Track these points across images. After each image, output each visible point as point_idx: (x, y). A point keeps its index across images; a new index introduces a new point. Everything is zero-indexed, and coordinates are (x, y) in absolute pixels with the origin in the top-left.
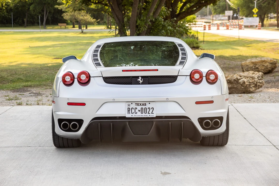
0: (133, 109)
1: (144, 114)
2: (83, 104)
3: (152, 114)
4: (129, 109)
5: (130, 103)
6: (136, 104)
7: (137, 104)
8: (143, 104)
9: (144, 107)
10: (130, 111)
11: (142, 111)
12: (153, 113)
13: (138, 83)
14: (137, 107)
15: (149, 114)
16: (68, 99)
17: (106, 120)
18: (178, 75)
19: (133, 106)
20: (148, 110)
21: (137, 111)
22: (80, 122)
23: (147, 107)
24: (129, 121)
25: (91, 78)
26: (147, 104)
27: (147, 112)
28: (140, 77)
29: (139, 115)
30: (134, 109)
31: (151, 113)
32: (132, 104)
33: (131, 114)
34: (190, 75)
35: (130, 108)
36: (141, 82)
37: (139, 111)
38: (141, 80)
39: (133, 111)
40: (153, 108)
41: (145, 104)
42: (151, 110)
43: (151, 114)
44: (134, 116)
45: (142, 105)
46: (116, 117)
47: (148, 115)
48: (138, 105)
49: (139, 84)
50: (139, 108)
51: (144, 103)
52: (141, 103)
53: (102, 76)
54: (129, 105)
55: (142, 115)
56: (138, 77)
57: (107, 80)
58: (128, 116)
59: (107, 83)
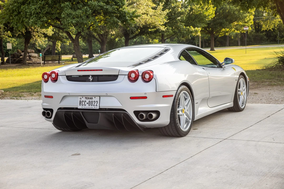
1: (90, 106)
2: (52, 97)
3: (96, 107)
5: (81, 97)
6: (86, 98)
9: (91, 100)
10: (81, 104)
11: (89, 103)
14: (86, 100)
15: (94, 107)
18: (118, 75)
19: (84, 99)
20: (94, 103)
21: (86, 103)
23: (93, 100)
24: (82, 111)
25: (58, 76)
26: (93, 97)
27: (93, 105)
28: (91, 76)
29: (87, 107)
31: (95, 106)
32: (83, 97)
33: (82, 106)
34: (128, 75)
36: (91, 79)
37: (87, 103)
38: (91, 78)
39: (83, 103)
41: (92, 98)
42: (96, 103)
43: (95, 107)
44: (84, 107)
45: (89, 98)
46: (74, 108)
47: (93, 107)
49: (90, 82)
50: (87, 101)
52: (89, 97)
53: (65, 75)
54: (81, 99)
55: (89, 107)
56: (90, 75)
57: (70, 78)
58: (80, 107)
59: (69, 80)
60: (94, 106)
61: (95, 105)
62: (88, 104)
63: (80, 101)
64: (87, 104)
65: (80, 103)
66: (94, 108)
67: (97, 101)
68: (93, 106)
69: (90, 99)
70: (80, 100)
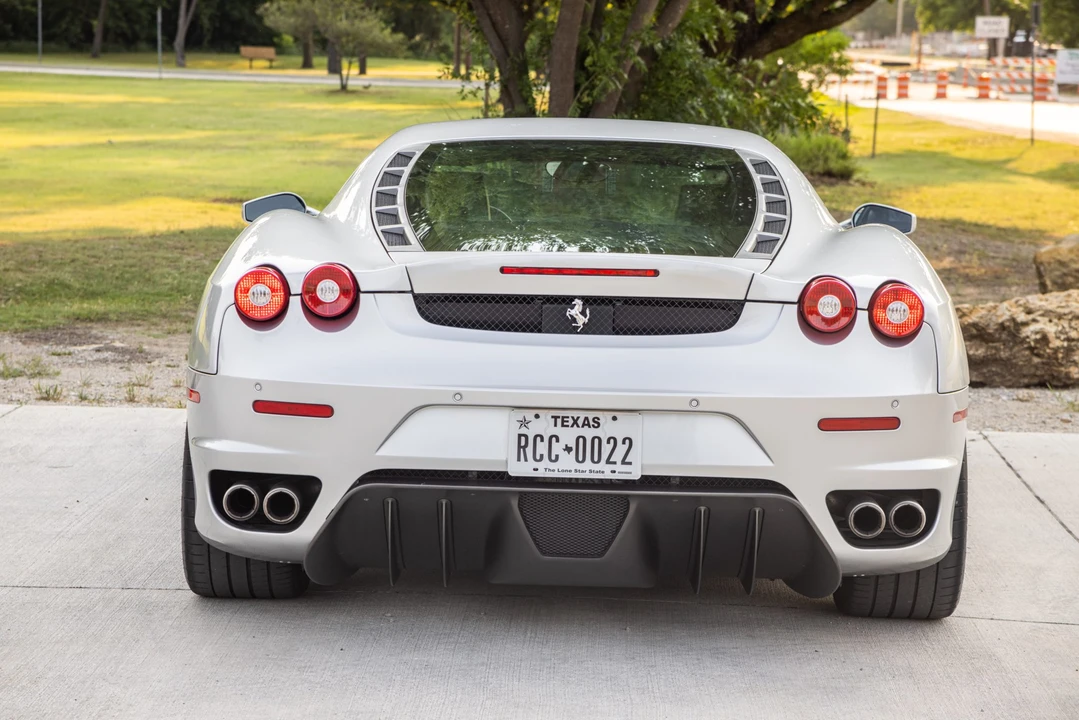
0: (542, 440)
1: (588, 465)
2: (324, 411)
3: (626, 468)
4: (523, 439)
5: (530, 415)
6: (555, 418)
7: (559, 421)
8: (586, 418)
9: (589, 433)
10: (529, 450)
11: (578, 449)
12: (630, 463)
13: (568, 327)
14: (559, 431)
15: (612, 467)
16: (258, 387)
17: (422, 485)
18: (746, 300)
19: (544, 426)
20: (607, 448)
21: (557, 448)
22: (308, 488)
23: (603, 432)
24: (520, 492)
25: (362, 295)
26: (605, 418)
27: (605, 457)
28: (578, 303)
29: (566, 467)
30: (546, 439)
31: (619, 462)
32: (537, 416)
33: (532, 464)
34: (801, 302)
35: (526, 437)
36: (581, 321)
37: (568, 449)
38: (583, 313)
39: (542, 448)
40: (628, 441)
41: (596, 420)
42: (621, 449)
43: (619, 467)
44: (545, 469)
45: (580, 422)
47: (605, 472)
48: (563, 421)
49: (570, 332)
50: (568, 436)
51: (591, 416)
52: (575, 414)
53: (406, 292)
54: (524, 423)
55: (580, 467)
56: (571, 298)
57: (440, 309)
58: (519, 469)
59: (431, 322)
60: (608, 462)
61: (618, 456)
62: (573, 452)
63: (520, 436)
64: (563, 455)
65: (521, 448)
66: (608, 475)
68: (603, 467)
69: (586, 424)
70: (523, 431)
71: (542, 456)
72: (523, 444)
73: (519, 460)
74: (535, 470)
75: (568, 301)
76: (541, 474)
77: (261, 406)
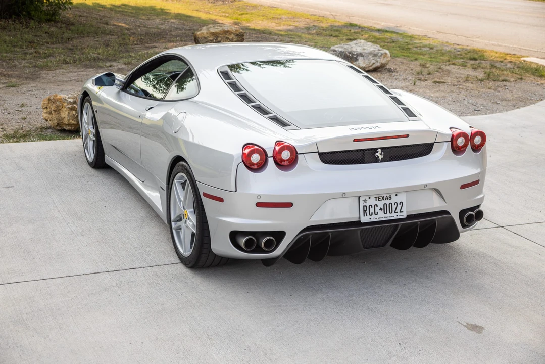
0: (372, 207)
1: (388, 214)
2: (290, 205)
3: (401, 214)
5: (367, 198)
6: (376, 197)
7: (377, 198)
8: (387, 196)
9: (388, 202)
10: (368, 211)
11: (385, 209)
12: (403, 212)
13: (376, 160)
14: (378, 203)
15: (397, 214)
16: (259, 197)
17: (328, 230)
18: (435, 142)
19: (372, 202)
20: (394, 207)
21: (377, 209)
22: (279, 235)
23: (393, 201)
24: (361, 229)
25: (299, 155)
26: (393, 196)
27: (394, 210)
28: (380, 150)
29: (381, 216)
30: (373, 207)
31: (399, 212)
32: (370, 198)
33: (369, 217)
34: (452, 141)
35: (366, 206)
36: (381, 157)
37: (381, 209)
38: (381, 154)
39: (372, 210)
41: (390, 196)
42: (399, 206)
43: (399, 214)
44: (373, 218)
45: (385, 198)
47: (394, 216)
48: (379, 199)
49: (377, 162)
50: (380, 204)
52: (383, 195)
53: (318, 152)
54: (365, 201)
55: (386, 216)
56: (377, 149)
57: (329, 158)
58: (364, 219)
59: (325, 163)
60: (395, 212)
61: (398, 210)
62: (383, 210)
63: (364, 206)
64: (380, 212)
65: (365, 211)
66: (395, 218)
67: (401, 203)
68: (393, 214)
69: (387, 198)
70: (365, 204)
71: (372, 213)
72: (365, 209)
73: (364, 216)
74: (370, 219)
75: (376, 150)
76: (373, 220)
77: (259, 205)
